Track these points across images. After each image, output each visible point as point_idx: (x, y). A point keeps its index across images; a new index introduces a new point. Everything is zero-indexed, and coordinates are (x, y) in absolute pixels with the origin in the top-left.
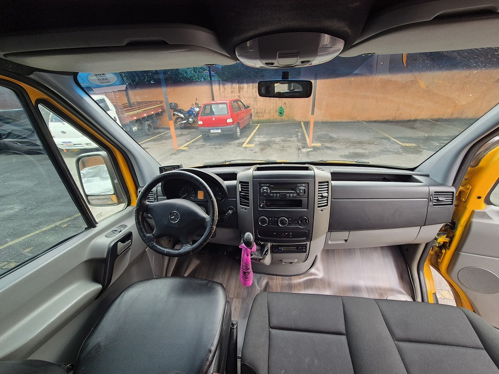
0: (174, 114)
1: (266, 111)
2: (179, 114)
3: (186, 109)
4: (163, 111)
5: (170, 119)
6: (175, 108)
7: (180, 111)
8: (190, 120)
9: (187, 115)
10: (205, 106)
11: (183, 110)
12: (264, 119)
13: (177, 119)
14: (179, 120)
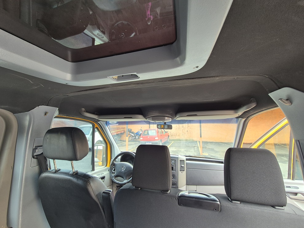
0: (129, 134)
1: (177, 135)
2: (132, 134)
3: (136, 132)
4: (124, 132)
5: (127, 136)
6: (130, 131)
7: (132, 133)
8: (137, 137)
9: (135, 135)
10: (145, 131)
11: (134, 132)
12: (176, 139)
13: (130, 136)
14: (131, 137)
